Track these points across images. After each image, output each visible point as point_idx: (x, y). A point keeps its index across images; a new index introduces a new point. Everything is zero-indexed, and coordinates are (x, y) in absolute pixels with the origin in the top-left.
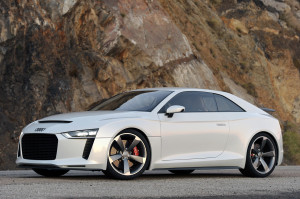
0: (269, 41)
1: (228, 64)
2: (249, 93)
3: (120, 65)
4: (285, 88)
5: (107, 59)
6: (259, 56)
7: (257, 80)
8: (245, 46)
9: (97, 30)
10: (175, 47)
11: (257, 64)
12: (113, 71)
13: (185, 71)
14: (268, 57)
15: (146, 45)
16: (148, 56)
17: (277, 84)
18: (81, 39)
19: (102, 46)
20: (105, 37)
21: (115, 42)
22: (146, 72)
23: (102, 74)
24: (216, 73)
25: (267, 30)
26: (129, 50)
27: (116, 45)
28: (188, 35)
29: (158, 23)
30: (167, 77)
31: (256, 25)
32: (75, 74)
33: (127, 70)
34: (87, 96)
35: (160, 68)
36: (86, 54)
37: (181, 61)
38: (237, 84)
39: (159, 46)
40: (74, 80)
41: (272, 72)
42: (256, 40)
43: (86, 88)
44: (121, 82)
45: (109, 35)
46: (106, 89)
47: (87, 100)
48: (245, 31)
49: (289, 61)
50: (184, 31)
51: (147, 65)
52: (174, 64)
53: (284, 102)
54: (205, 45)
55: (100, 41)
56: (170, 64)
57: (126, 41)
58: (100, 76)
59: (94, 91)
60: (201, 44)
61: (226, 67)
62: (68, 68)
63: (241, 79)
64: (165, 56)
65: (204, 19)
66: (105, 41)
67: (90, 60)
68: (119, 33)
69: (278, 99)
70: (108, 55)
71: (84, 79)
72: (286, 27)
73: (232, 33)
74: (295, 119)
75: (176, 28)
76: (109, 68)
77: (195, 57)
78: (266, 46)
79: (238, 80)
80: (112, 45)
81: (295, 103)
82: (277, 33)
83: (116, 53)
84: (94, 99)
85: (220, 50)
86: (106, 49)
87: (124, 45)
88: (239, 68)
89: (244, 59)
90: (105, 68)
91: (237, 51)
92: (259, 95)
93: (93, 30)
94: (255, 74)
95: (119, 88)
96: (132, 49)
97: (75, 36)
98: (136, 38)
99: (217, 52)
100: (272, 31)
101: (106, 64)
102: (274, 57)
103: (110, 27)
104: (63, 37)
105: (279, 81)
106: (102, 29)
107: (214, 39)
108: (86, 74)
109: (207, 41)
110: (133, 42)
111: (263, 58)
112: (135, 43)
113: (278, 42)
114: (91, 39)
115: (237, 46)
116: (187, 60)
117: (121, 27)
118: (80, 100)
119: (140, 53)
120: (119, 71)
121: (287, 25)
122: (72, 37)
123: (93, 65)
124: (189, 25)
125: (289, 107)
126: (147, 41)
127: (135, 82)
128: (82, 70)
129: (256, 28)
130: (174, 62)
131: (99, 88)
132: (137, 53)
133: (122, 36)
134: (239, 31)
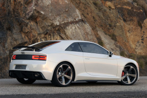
0: (126, 12)
1: (103, 24)
2: (112, 39)
3: (35, 24)
4: (132, 36)
5: (28, 21)
6: (120, 20)
7: (117, 32)
8: (112, 15)
9: (23, 6)
10: (70, 15)
11: (118, 24)
12: (31, 27)
13: (74, 28)
14: (125, 21)
15: (50, 15)
16: (50, 20)
17: (128, 34)
18: (14, 11)
19: (26, 15)
20: (27, 10)
21: (32, 13)
22: (49, 28)
23: (25, 29)
24: (94, 29)
25: (125, 7)
26: (40, 17)
27: (32, 14)
28: (80, 10)
29: (61, 3)
30: (62, 31)
31: (119, 4)
32: (9, 29)
33: (39, 27)
34: (16, 40)
35: (58, 26)
36: (16, 19)
37: (72, 23)
38: (106, 34)
39: (59, 15)
40: (9, 32)
41: (126, 28)
42: (119, 12)
43: (15, 36)
44: (35, 33)
45: (29, 9)
46: (27, 36)
47: (15, 42)
48: (113, 7)
49: (136, 22)
50: (77, 7)
51: (50, 24)
52: (67, 24)
53: (131, 43)
54: (90, 14)
55: (24, 12)
56: (65, 24)
57: (38, 12)
58: (23, 30)
59: (20, 37)
60: (88, 14)
61: (102, 26)
62: (6, 26)
63: (109, 32)
64: (62, 20)
65: (92, 2)
66: (27, 12)
67: (18, 22)
68: (34, 8)
69: (128, 42)
70: (29, 19)
71: (14, 31)
72: (136, 5)
73: (106, 8)
74: (136, 52)
75: (73, 6)
76: (29, 26)
77: (82, 21)
78: (124, 15)
79: (107, 32)
80: (30, 14)
81: (137, 44)
82: (130, 8)
83: (33, 18)
84: (20, 42)
85: (99, 17)
86: (27, 16)
87: (37, 14)
88: (108, 26)
89: (112, 22)
90: (27, 26)
91: (108, 17)
92: (118, 40)
93: (21, 7)
94: (117, 29)
95: (34, 36)
96: (42, 16)
97: (11, 10)
98: (44, 11)
99: (97, 18)
100: (128, 7)
101: (27, 24)
102: (128, 21)
103: (30, 5)
104: (4, 10)
105: (130, 33)
106: (26, 6)
107: (97, 11)
108: (16, 29)
109: (91, 13)
110: (42, 12)
111: (122, 21)
112: (43, 13)
113: (131, 13)
114: (20, 11)
115: (108, 15)
116: (77, 22)
117: (36, 5)
118: (11, 42)
119: (46, 18)
120: (34, 27)
121: (137, 5)
122: (9, 10)
123: (20, 24)
124: (81, 4)
125: (133, 46)
126: (51, 12)
127: (43, 33)
128: (14, 27)
129: (119, 6)
130: (67, 23)
131: (23, 36)
132: (45, 18)
133: (35, 10)
134: (110, 7)
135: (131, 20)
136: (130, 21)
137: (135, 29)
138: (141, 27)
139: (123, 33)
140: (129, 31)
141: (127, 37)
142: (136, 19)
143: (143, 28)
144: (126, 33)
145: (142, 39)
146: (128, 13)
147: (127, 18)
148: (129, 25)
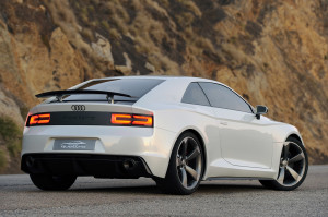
135: (26, 31)
136: (24, 31)
137: (37, 53)
138: (50, 50)
139: (12, 63)
140: (24, 57)
141: (22, 71)
142: (35, 28)
143: (53, 51)
144: (18, 62)
145: (56, 79)
146: (17, 12)
147: (15, 24)
148: (22, 41)
